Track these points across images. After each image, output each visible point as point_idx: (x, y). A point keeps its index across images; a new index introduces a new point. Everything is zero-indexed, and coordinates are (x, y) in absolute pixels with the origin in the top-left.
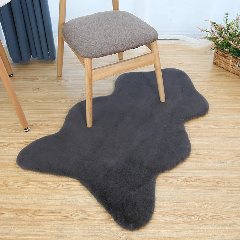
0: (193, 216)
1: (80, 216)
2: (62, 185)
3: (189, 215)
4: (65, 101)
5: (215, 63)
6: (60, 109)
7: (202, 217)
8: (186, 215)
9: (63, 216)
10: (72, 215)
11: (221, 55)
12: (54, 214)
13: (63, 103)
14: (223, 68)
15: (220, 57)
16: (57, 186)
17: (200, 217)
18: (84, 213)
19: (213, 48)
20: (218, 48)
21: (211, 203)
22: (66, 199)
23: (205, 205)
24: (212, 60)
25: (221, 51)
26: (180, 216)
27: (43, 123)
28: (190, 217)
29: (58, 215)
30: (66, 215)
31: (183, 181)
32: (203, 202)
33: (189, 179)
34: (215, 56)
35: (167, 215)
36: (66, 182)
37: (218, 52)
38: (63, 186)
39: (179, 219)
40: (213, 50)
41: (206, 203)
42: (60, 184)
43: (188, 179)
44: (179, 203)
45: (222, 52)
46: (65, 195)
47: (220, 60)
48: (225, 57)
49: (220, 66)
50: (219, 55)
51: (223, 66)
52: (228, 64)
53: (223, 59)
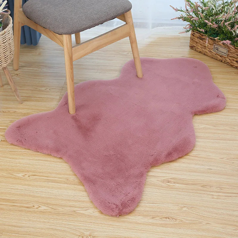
0: (169, 218)
1: (43, 208)
2: (28, 175)
3: (164, 218)
4: (45, 89)
5: (192, 47)
6: (38, 97)
7: (178, 221)
8: (161, 217)
9: (23, 207)
10: (34, 206)
11: (198, 38)
13: (42, 91)
14: (200, 52)
15: (197, 40)
16: (22, 176)
17: (176, 220)
18: (47, 205)
19: (188, 29)
20: (194, 29)
21: (192, 207)
22: (30, 190)
23: (184, 209)
24: (189, 44)
25: (197, 33)
26: (153, 218)
27: (17, 110)
28: (165, 219)
29: (19, 205)
30: (27, 206)
31: (163, 181)
32: (182, 205)
33: (171, 180)
34: (192, 39)
35: (139, 215)
36: (33, 173)
37: (194, 34)
38: (29, 176)
39: (151, 221)
40: (188, 31)
41: (185, 207)
42: (26, 175)
43: (169, 180)
44: (154, 204)
45: (199, 33)
46: (29, 185)
47: (197, 43)
48: (202, 39)
49: (197, 50)
50: (195, 38)
51: (201, 50)
52: (205, 47)
53: (200, 42)
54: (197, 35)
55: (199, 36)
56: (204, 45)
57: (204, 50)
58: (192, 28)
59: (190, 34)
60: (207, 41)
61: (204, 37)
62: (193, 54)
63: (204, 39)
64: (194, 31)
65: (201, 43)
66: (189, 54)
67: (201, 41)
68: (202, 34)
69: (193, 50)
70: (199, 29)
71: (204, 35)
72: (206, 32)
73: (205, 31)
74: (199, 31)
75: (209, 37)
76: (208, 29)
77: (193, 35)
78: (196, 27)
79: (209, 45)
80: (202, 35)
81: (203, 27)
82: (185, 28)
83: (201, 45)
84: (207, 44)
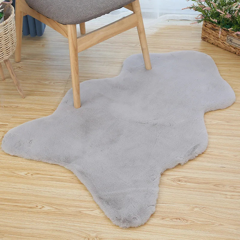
0: (179, 219)
1: (47, 208)
2: (30, 174)
5: (204, 39)
6: (42, 91)
7: (189, 222)
8: (171, 218)
9: (25, 207)
10: (37, 207)
11: (210, 28)
12: (17, 204)
13: (46, 85)
14: (212, 44)
15: (209, 31)
16: (25, 174)
17: (187, 221)
18: (51, 206)
19: (200, 20)
20: (207, 20)
21: (203, 207)
22: (33, 189)
23: (196, 209)
24: (201, 35)
25: (209, 23)
26: (163, 219)
27: (20, 105)
28: (176, 220)
29: (21, 205)
30: (30, 206)
31: (174, 180)
32: (194, 205)
33: (182, 179)
34: (204, 30)
36: (36, 171)
37: (206, 24)
38: (32, 175)
39: (161, 222)
40: (199, 21)
41: (197, 207)
43: (180, 178)
44: (164, 204)
46: (32, 184)
47: (209, 34)
48: (215, 30)
49: (209, 41)
50: (207, 29)
51: (214, 42)
52: (218, 38)
53: (212, 33)
54: (210, 25)
55: (211, 27)
56: (217, 36)
57: (216, 41)
58: (204, 18)
59: (202, 24)
60: (220, 32)
61: (217, 28)
62: (205, 46)
63: (217, 30)
64: (206, 22)
65: (214, 34)
66: (201, 46)
67: (214, 32)
68: (215, 24)
69: (205, 42)
70: (211, 19)
71: (217, 25)
72: (219, 23)
73: (218, 21)
74: (212, 22)
75: (222, 28)
76: (221, 19)
77: (205, 26)
78: (209, 17)
79: (222, 36)
80: (215, 26)
81: (216, 17)
82: (197, 19)
83: (213, 36)
84: (220, 35)
